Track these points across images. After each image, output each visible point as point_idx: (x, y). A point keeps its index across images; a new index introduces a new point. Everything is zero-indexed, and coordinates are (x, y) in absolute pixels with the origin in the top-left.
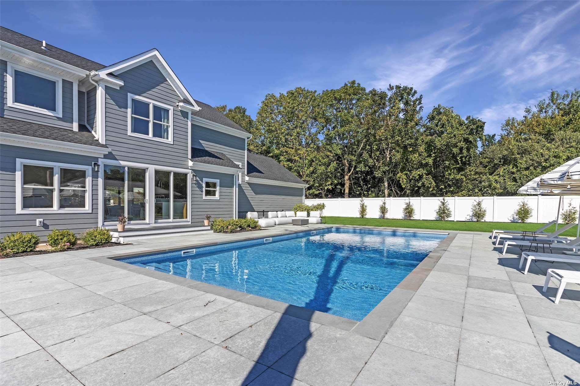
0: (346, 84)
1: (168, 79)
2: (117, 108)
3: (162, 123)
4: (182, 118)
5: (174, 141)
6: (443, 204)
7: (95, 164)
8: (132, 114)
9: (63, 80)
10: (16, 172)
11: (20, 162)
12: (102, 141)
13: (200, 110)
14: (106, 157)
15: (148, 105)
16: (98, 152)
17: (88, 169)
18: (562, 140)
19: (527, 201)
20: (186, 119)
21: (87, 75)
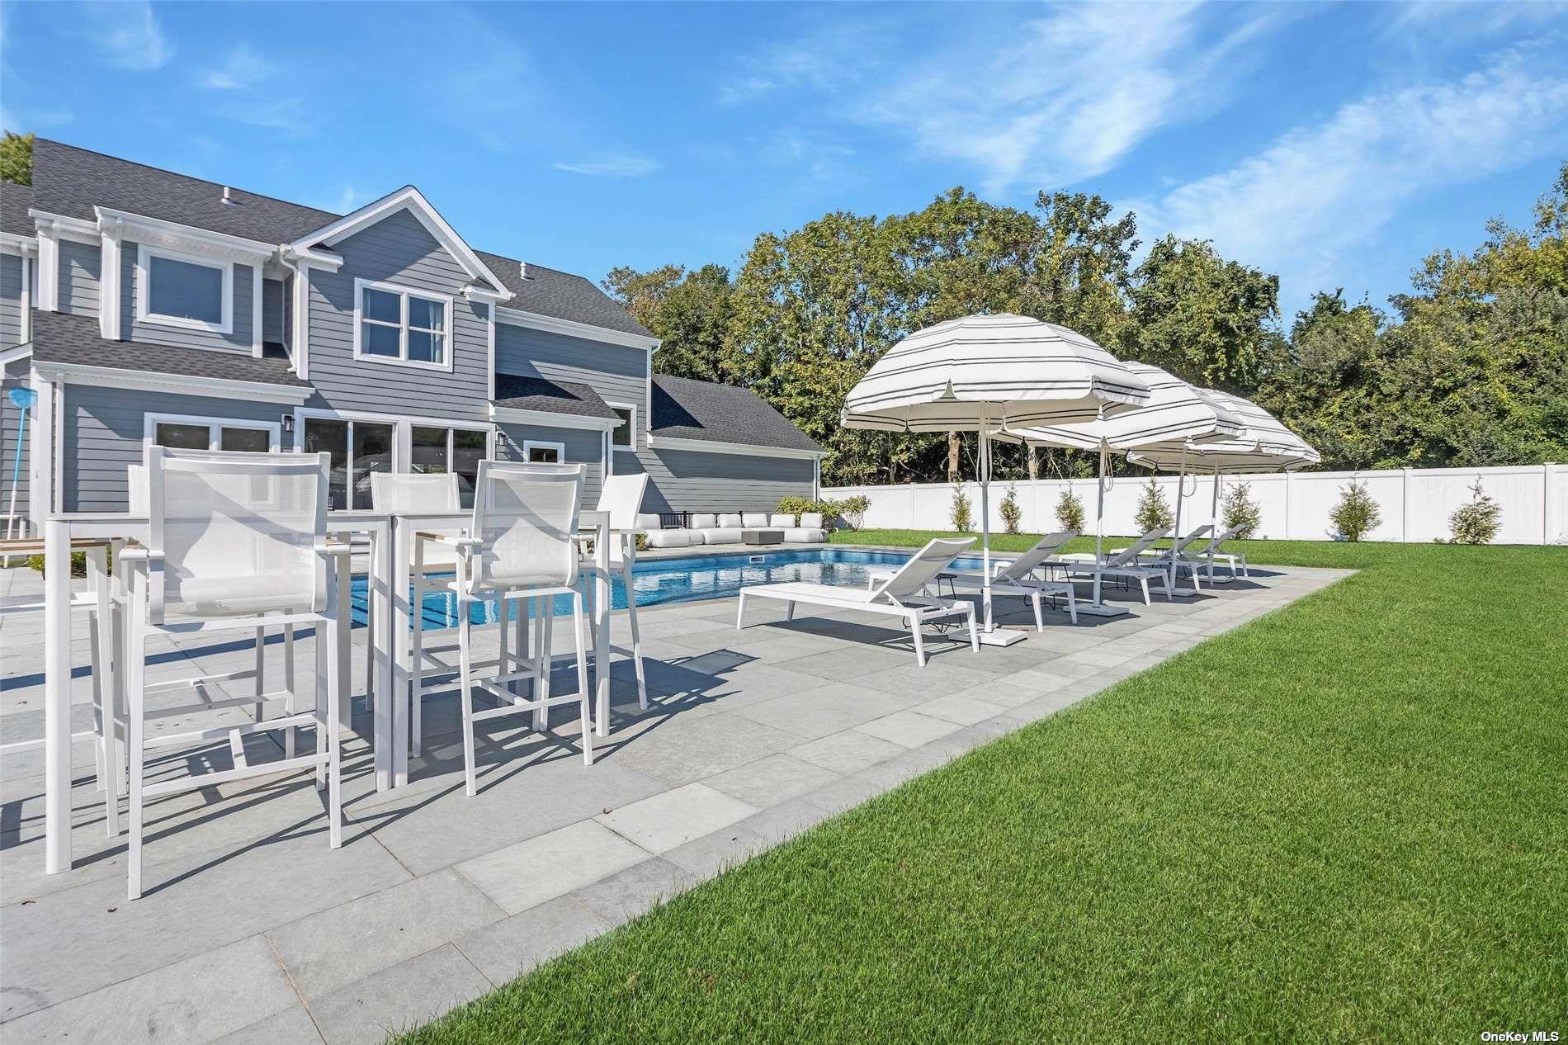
0: (938, 198)
1: (442, 243)
2: (332, 308)
3: (431, 331)
4: (474, 317)
5: (454, 365)
6: (1152, 494)
7: (286, 418)
8: (365, 316)
9: (235, 264)
10: (144, 439)
11: (151, 419)
12: (302, 374)
13: (512, 298)
14: (308, 403)
15: (396, 298)
16: (293, 395)
17: (274, 428)
18: (1514, 312)
19: (1365, 484)
20: (483, 320)
21: (273, 252)
